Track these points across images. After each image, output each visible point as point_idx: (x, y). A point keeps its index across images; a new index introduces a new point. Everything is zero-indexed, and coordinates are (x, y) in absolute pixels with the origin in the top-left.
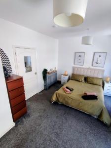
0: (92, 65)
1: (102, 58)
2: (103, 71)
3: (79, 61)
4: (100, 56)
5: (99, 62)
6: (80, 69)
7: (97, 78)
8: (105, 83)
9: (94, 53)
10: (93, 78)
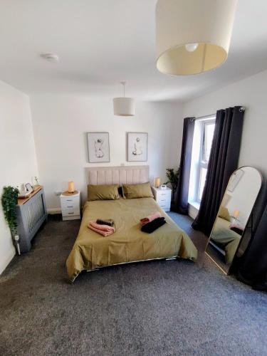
0: (127, 160)
1: (142, 144)
2: (147, 168)
3: (99, 153)
4: (138, 141)
5: (138, 152)
6: (103, 172)
7: (141, 184)
8: (155, 189)
9: (127, 134)
10: (135, 185)
